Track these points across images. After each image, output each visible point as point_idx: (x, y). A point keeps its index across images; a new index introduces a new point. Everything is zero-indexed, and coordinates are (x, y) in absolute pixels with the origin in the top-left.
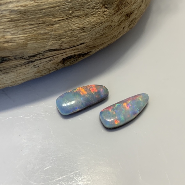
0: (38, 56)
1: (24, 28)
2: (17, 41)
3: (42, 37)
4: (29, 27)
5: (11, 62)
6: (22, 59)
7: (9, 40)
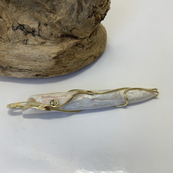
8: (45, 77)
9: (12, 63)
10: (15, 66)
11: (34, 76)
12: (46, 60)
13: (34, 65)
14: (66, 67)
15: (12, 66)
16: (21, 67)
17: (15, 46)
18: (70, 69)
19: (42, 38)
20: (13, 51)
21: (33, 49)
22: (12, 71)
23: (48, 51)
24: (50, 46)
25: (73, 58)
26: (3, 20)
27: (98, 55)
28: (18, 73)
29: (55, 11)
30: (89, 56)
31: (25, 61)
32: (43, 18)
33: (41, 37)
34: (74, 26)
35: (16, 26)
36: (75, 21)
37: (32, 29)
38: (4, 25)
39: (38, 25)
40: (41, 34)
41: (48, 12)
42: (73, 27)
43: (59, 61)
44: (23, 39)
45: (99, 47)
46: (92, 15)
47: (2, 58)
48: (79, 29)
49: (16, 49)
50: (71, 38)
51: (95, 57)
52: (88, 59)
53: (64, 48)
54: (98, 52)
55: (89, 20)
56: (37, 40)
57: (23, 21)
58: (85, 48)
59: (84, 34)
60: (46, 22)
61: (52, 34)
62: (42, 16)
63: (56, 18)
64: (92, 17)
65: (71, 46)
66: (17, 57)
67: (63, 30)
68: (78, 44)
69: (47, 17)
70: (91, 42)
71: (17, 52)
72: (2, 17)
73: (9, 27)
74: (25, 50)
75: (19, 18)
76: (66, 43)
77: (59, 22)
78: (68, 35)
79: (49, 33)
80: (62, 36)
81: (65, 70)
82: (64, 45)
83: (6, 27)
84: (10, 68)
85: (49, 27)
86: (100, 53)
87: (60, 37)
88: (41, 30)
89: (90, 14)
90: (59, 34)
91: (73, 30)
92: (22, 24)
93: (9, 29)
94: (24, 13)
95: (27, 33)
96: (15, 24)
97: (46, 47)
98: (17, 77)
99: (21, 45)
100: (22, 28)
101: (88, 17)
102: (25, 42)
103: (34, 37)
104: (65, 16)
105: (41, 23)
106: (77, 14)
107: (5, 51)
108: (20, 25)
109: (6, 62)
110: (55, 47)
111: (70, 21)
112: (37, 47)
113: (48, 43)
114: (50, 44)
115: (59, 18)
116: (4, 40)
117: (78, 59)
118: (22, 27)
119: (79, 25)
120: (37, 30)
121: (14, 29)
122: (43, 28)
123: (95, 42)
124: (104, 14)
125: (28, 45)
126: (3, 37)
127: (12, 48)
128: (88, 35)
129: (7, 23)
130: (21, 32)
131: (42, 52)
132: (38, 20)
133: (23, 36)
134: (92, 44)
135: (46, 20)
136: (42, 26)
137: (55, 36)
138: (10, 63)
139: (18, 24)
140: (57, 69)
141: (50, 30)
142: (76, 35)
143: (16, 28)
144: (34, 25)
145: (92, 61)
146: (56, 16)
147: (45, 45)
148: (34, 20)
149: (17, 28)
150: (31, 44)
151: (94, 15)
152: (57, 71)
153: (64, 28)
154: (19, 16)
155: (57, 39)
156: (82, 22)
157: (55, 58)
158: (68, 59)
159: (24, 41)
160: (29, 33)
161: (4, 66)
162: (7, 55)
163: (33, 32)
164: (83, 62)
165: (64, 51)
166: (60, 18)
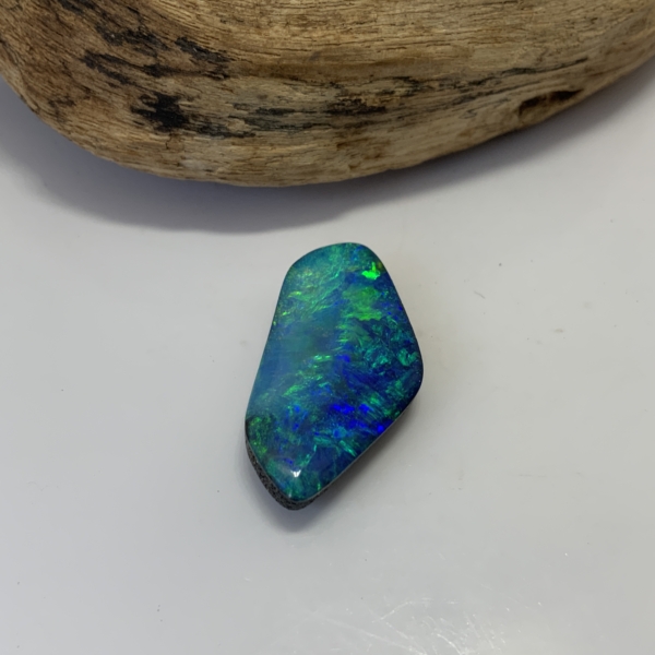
0: (488, 83)
1: (472, 11)
2: (455, 42)
3: (507, 35)
4: (484, 9)
5: (430, 94)
6: (455, 87)
7: (438, 38)
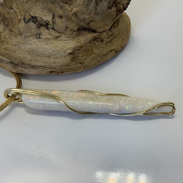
8: (60, 74)
9: (24, 59)
10: (28, 63)
11: (48, 72)
12: (60, 56)
13: (48, 61)
14: (83, 63)
15: (24, 62)
16: (33, 63)
17: (27, 41)
18: (87, 66)
19: (57, 32)
20: (25, 46)
21: (47, 44)
22: (25, 68)
23: (63, 46)
24: (65, 40)
25: (90, 54)
26: (13, 12)
27: (119, 49)
28: (31, 69)
29: (71, 2)
30: (110, 50)
31: (37, 57)
32: (58, 9)
33: (56, 30)
34: (91, 18)
35: (27, 18)
36: (94, 13)
37: (45, 22)
38: (15, 17)
39: (52, 17)
40: (55, 27)
41: (63, 3)
42: (91, 20)
43: (76, 57)
44: (36, 33)
45: (121, 39)
46: (113, 5)
47: (13, 54)
48: (97, 21)
49: (28, 43)
50: (89, 31)
51: (116, 51)
52: (108, 54)
53: (80, 43)
54: (120, 45)
55: (109, 12)
56: (51, 34)
57: (36, 12)
58: (104, 42)
59: (103, 27)
60: (61, 14)
61: (67, 28)
62: (57, 7)
63: (72, 10)
64: (113, 7)
65: (89, 40)
66: (29, 52)
67: (80, 22)
68: (97, 38)
69: (62, 8)
70: (111, 35)
71: (29, 47)
72: (13, 8)
73: (20, 19)
74: (38, 45)
75: (31, 9)
76: (83, 38)
77: (75, 14)
78: (85, 28)
79: (64, 27)
80: (79, 30)
81: (82, 67)
82: (81, 39)
83: (17, 19)
84: (22, 64)
85: (64, 19)
86: (122, 46)
87: (76, 30)
88: (55, 22)
89: (110, 4)
90: (75, 27)
91: (91, 23)
92: (35, 16)
93: (21, 22)
94: (37, 3)
95: (40, 26)
96: (27, 16)
97: (61, 41)
98: (30, 74)
99: (34, 39)
100: (35, 21)
101: (108, 8)
102: (38, 36)
103: (47, 31)
104: (81, 8)
105: (55, 15)
106: (95, 5)
107: (16, 46)
108: (33, 17)
109: (17, 58)
110: (70, 41)
111: (88, 13)
112: (51, 41)
113: (63, 37)
114: (65, 38)
115: (75, 10)
116: (15, 33)
117: (96, 55)
118: (34, 19)
119: (98, 17)
120: (51, 22)
121: (25, 22)
122: (58, 20)
123: (116, 35)
124: (126, 4)
125: (41, 39)
126: (14, 30)
127: (24, 43)
128: (108, 28)
129: (18, 15)
130: (34, 25)
131: (57, 47)
132: (52, 12)
133: (36, 30)
134: (112, 37)
135: (61, 12)
136: (56, 18)
137: (71, 29)
138: (22, 58)
139: (30, 16)
140: (73, 66)
141: (66, 23)
142: (94, 29)
143: (27, 21)
144: (48, 18)
145: (112, 56)
146: (71, 7)
147: (60, 39)
148: (47, 12)
149: (29, 21)
150: (44, 38)
151: (114, 5)
152: (73, 68)
153: (81, 21)
154: (31, 7)
155: (74, 33)
156: (101, 14)
157: (70, 54)
158: (86, 54)
159: (37, 34)
160: (42, 26)
161: (16, 62)
162: (18, 50)
163: (46, 25)
164: (103, 57)
165: (80, 46)
166: (77, 9)
